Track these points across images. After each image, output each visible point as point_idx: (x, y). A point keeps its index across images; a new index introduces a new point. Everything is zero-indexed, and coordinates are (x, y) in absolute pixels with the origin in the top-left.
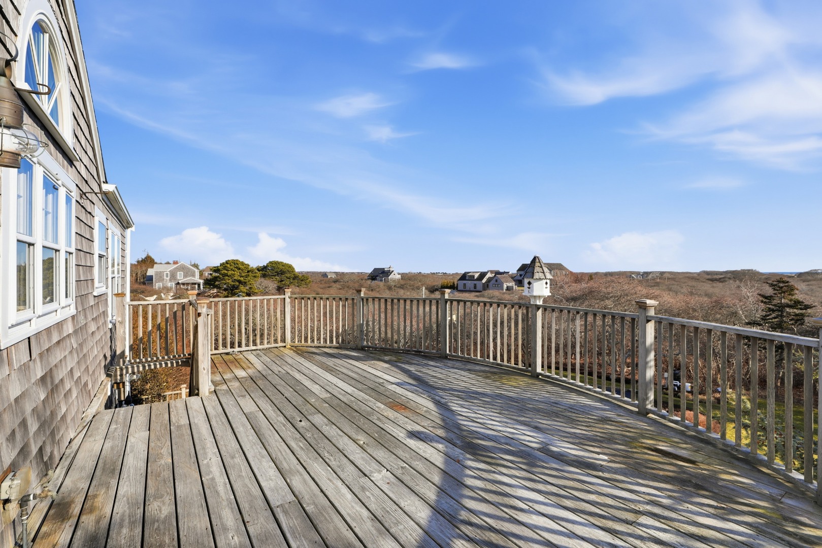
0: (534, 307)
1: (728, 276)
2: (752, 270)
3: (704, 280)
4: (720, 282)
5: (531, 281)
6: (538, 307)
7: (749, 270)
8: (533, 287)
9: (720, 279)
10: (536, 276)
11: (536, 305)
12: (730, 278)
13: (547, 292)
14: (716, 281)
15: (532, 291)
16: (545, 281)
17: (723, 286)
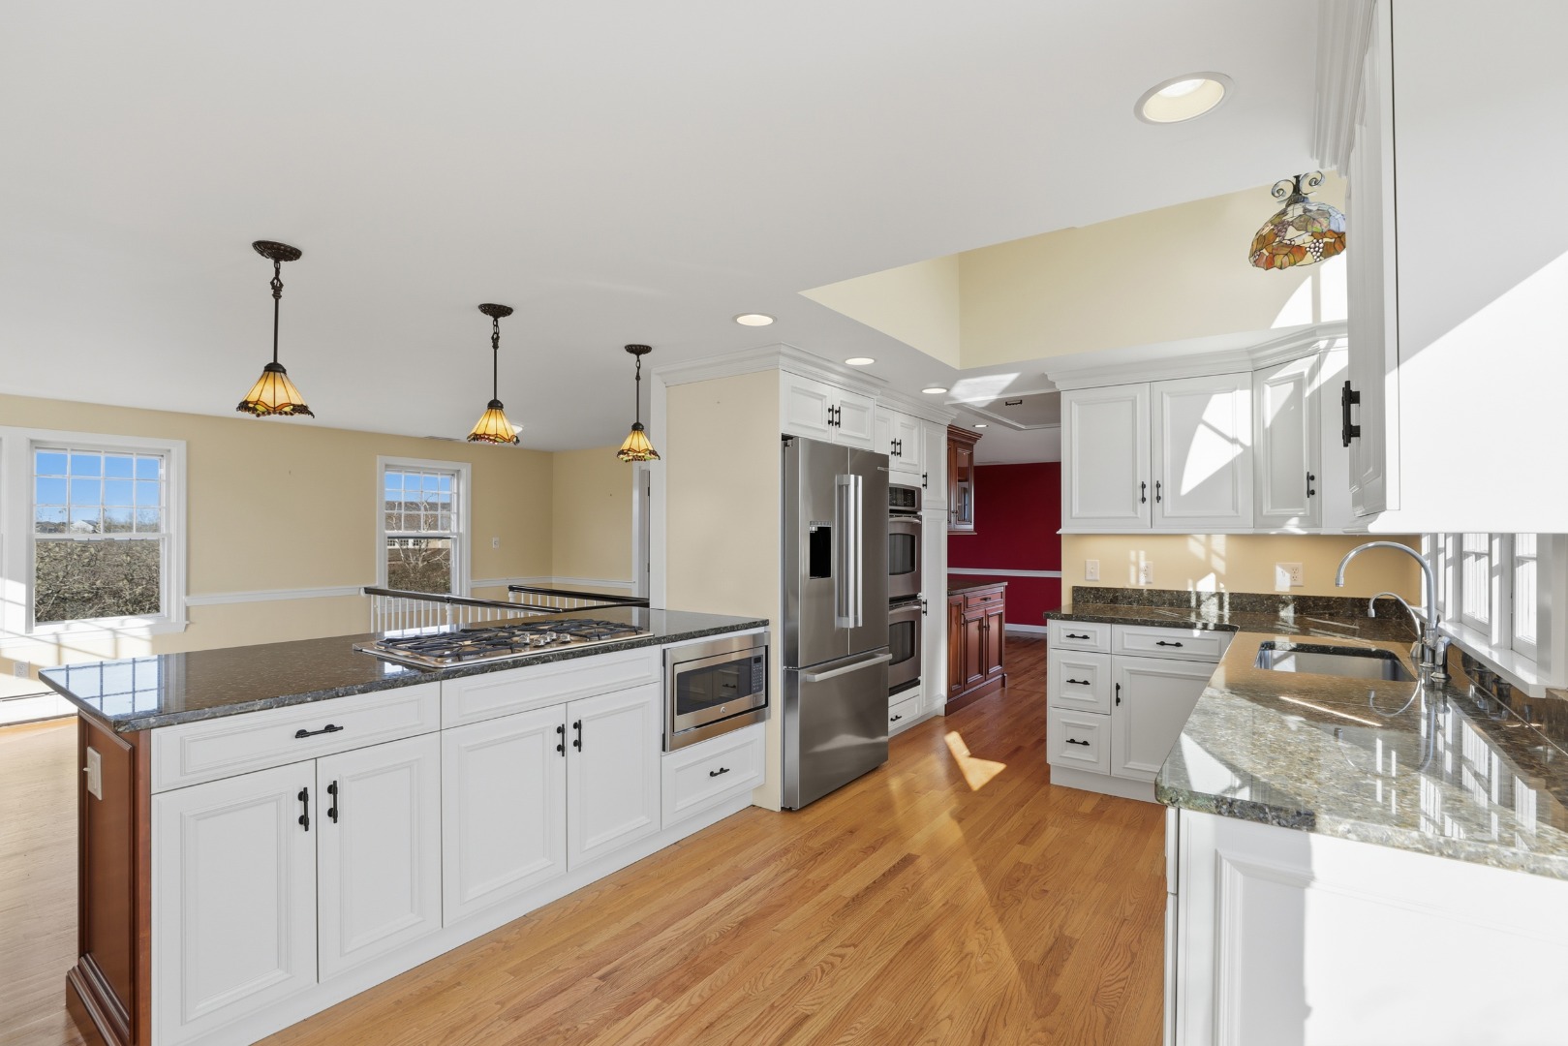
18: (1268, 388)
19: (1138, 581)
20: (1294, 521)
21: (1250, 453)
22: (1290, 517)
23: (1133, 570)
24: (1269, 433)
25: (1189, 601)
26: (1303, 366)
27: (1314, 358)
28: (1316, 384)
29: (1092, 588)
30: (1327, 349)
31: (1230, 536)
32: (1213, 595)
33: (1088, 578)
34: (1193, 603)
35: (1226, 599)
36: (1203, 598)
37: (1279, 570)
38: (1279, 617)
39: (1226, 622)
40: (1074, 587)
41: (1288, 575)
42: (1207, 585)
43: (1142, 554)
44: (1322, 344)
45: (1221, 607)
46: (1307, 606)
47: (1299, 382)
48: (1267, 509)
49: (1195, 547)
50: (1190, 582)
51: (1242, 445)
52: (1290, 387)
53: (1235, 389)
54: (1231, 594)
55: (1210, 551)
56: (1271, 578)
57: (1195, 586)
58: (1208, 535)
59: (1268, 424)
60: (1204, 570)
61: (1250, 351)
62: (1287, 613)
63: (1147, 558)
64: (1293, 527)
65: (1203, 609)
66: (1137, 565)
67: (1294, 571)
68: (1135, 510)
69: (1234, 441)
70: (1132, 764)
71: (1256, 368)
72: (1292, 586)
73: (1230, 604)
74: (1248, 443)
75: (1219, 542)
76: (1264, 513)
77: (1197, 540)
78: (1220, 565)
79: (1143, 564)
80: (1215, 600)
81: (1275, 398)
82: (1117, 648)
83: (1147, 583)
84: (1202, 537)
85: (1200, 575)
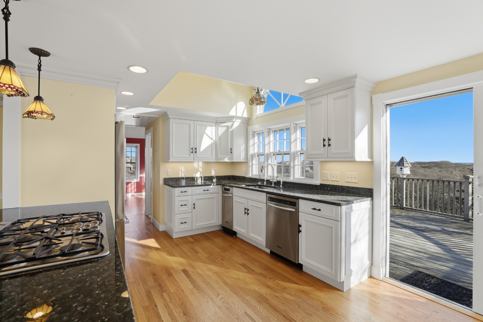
0: (402, 179)
1: (433, 164)
2: (447, 161)
3: (419, 167)
4: (429, 168)
5: (402, 167)
6: (404, 179)
7: (445, 161)
8: (403, 170)
9: (428, 166)
10: (405, 165)
11: (403, 178)
12: (434, 166)
13: (409, 173)
14: (426, 168)
15: (403, 172)
16: (408, 168)
17: (431, 171)
18: (219, 127)
19: (182, 175)
20: (227, 159)
21: (215, 142)
22: (226, 158)
23: (180, 172)
24: (220, 138)
25: (195, 180)
26: (229, 124)
27: (232, 123)
28: (232, 129)
29: (170, 178)
30: (235, 121)
31: (203, 162)
32: (200, 177)
33: (168, 175)
34: (196, 180)
35: (203, 178)
36: (198, 178)
37: (212, 170)
38: (213, 181)
39: (203, 184)
40: (164, 178)
41: (214, 171)
42: (198, 175)
43: (183, 167)
44: (234, 120)
45: (202, 180)
46: (219, 178)
47: (228, 127)
48: (219, 156)
49: (195, 165)
50: (194, 174)
51: (213, 140)
52: (225, 128)
53: (212, 126)
54: (204, 177)
55: (199, 166)
56: (211, 173)
57: (195, 175)
58: (198, 162)
59: (220, 136)
60: (197, 171)
61: (216, 118)
62: (215, 180)
63: (184, 168)
64: (226, 160)
65: (198, 181)
66: (182, 170)
67: (215, 170)
68: (190, 155)
69: (212, 139)
70: (197, 225)
71: (218, 122)
72: (215, 174)
73: (204, 179)
74: (215, 140)
75: (201, 164)
76: (219, 157)
77: (195, 163)
78: (201, 169)
79: (183, 170)
80: (200, 179)
81: (222, 130)
82: (194, 194)
83: (184, 175)
84: (197, 163)
85: (196, 173)
